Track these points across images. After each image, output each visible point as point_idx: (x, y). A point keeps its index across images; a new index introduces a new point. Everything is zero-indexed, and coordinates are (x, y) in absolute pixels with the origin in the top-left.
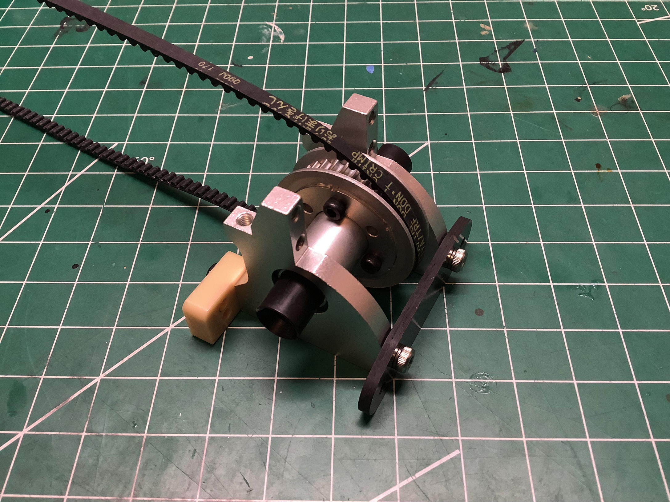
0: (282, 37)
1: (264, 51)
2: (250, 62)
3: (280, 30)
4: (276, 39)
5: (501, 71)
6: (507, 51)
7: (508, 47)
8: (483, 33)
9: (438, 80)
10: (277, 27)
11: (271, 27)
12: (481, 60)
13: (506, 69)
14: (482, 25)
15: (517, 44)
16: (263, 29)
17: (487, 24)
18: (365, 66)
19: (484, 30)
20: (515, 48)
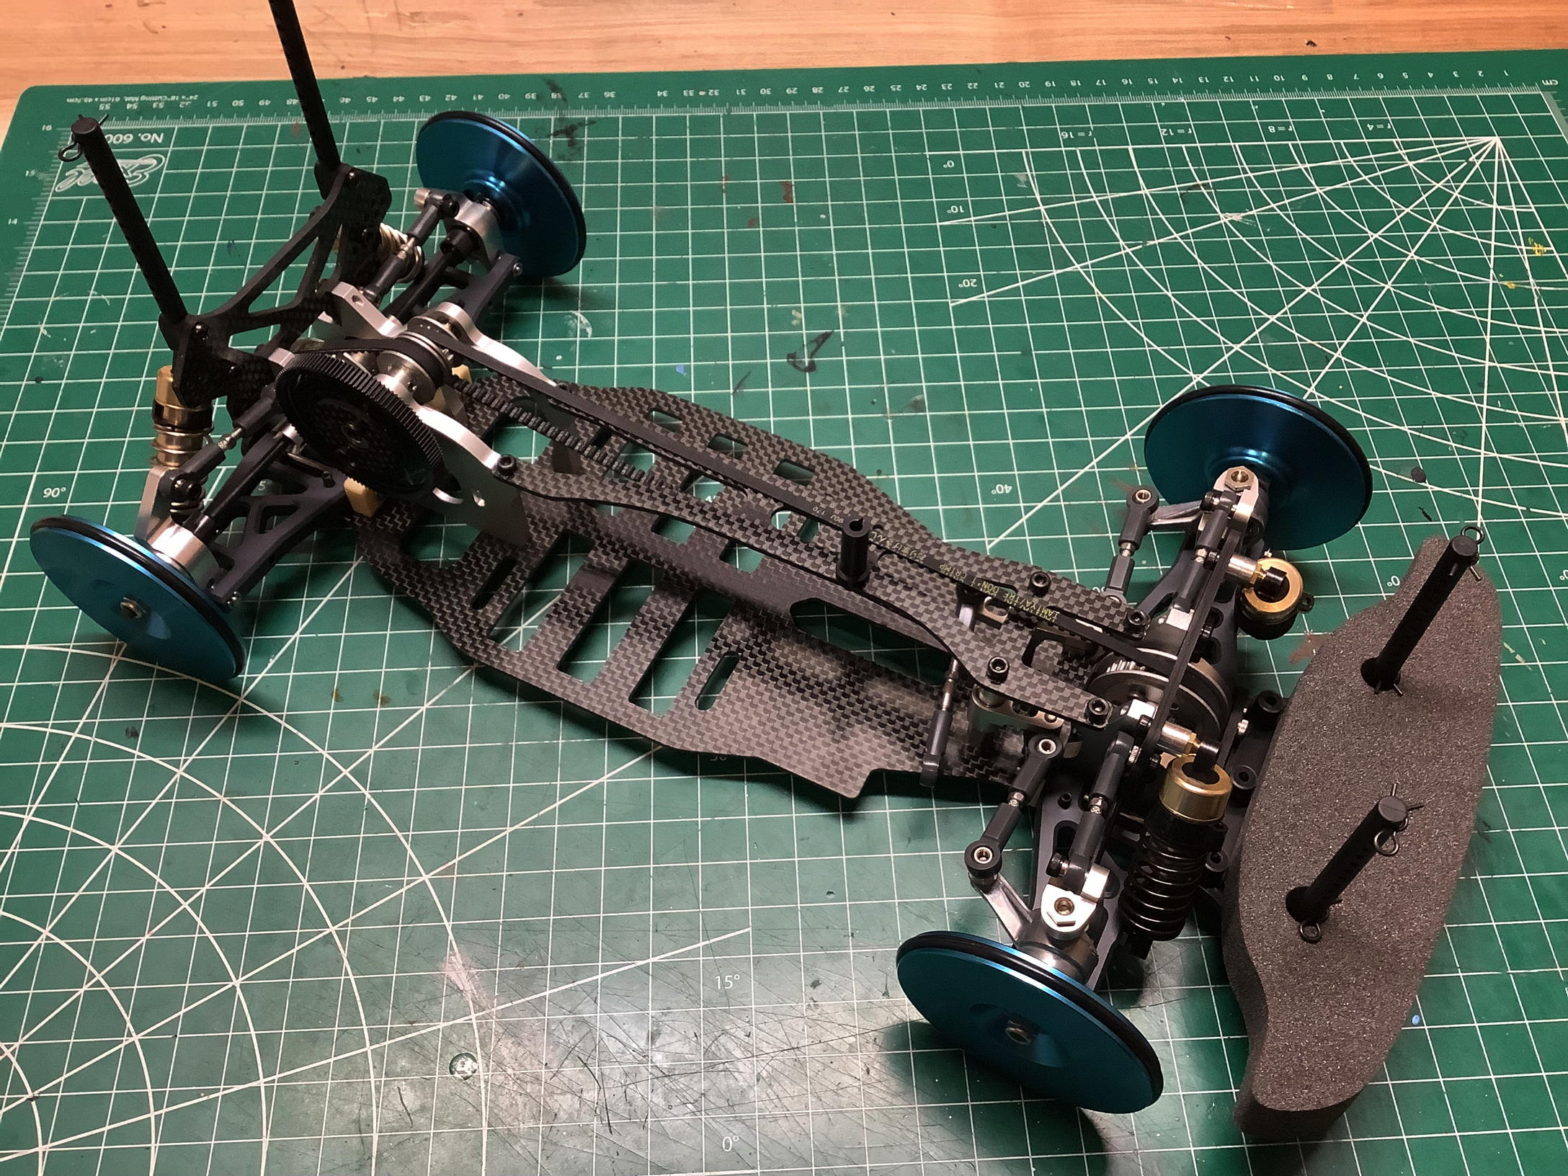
0: (589, 330)
1: (572, 349)
2: (560, 363)
3: (585, 321)
4: (584, 333)
5: (806, 370)
6: (815, 345)
7: (816, 340)
8: (794, 322)
9: (745, 382)
10: (583, 318)
11: (577, 318)
12: (789, 356)
13: (812, 367)
14: (794, 312)
15: (826, 336)
16: (569, 319)
17: (799, 309)
18: (675, 366)
19: (794, 318)
20: (823, 341)
